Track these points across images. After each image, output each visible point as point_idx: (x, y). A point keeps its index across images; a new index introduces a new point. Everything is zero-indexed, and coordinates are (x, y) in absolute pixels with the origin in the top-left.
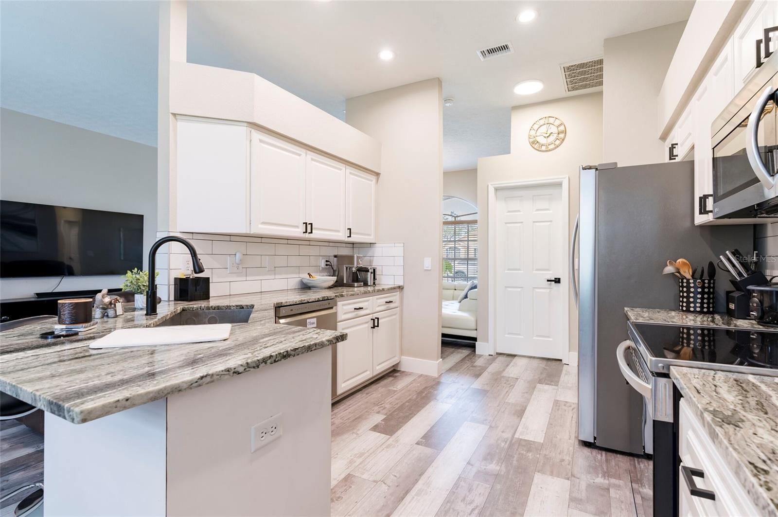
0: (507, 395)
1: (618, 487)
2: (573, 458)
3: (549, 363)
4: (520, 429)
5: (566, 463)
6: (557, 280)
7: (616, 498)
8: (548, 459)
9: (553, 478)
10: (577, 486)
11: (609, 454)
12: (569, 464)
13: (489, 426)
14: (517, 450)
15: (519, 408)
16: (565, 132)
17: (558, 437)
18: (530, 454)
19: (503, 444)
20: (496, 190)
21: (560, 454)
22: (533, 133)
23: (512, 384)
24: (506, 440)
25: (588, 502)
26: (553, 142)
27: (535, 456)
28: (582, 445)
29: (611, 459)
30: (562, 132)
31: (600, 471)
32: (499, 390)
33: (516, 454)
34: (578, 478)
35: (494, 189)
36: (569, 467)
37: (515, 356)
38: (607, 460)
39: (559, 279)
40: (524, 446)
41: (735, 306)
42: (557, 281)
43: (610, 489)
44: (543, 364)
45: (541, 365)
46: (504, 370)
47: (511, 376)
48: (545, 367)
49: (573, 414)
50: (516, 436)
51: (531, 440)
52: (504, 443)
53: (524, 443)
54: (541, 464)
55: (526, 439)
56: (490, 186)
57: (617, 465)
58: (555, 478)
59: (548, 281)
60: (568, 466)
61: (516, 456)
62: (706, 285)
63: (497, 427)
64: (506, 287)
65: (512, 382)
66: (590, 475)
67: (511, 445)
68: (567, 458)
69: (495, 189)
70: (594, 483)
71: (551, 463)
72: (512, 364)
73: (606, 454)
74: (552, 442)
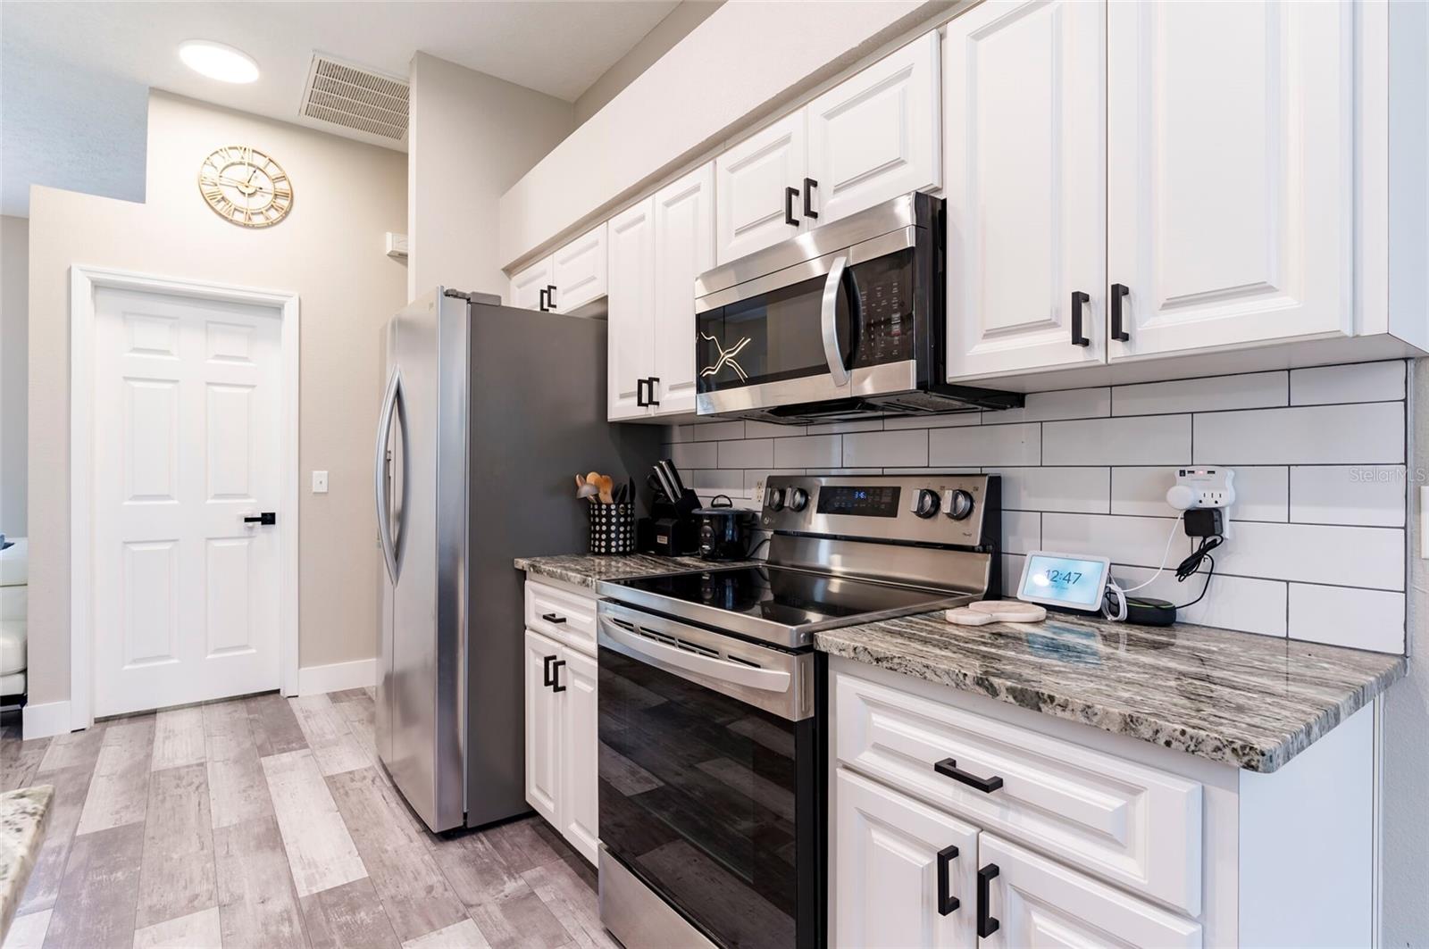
0: (204, 811)
1: (541, 880)
2: (443, 874)
3: (253, 704)
4: (299, 874)
5: (439, 890)
6: (269, 517)
7: (553, 901)
8: (401, 902)
9: (441, 933)
10: (488, 919)
11: (490, 832)
12: (446, 890)
13: (217, 908)
14: (328, 921)
15: (258, 829)
16: (289, 196)
17: (389, 848)
18: (363, 914)
19: (286, 929)
20: (97, 286)
21: (416, 879)
22: (211, 174)
23: (197, 781)
24: (285, 916)
25: (524, 937)
26: (263, 210)
27: (374, 913)
28: (441, 841)
29: (497, 839)
30: (286, 195)
31: (500, 870)
32: (173, 808)
33: (332, 932)
34: (480, 905)
35: (90, 283)
36: (450, 894)
37: (152, 713)
38: (495, 846)
39: (273, 515)
40: (335, 905)
41: (668, 539)
42: (268, 519)
43: (535, 891)
44: (241, 710)
45: (236, 715)
46: (149, 756)
47: (180, 762)
48: (251, 716)
49: (382, 791)
50: (303, 893)
51: (340, 884)
52: (287, 924)
53: (330, 900)
54: (399, 921)
55: (328, 887)
56: (76, 274)
57: (513, 845)
58: (444, 930)
59: (247, 520)
60: (446, 893)
61: (336, 937)
62: (614, 513)
63: (241, 898)
64: (125, 543)
65: (195, 776)
66: (491, 887)
67: (307, 920)
68: (434, 879)
69: (92, 282)
70: (507, 896)
71: (414, 907)
72: (159, 735)
73: (486, 836)
74: (384, 865)
